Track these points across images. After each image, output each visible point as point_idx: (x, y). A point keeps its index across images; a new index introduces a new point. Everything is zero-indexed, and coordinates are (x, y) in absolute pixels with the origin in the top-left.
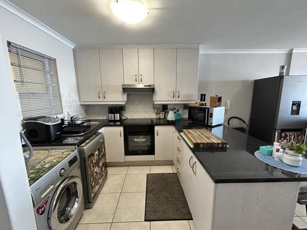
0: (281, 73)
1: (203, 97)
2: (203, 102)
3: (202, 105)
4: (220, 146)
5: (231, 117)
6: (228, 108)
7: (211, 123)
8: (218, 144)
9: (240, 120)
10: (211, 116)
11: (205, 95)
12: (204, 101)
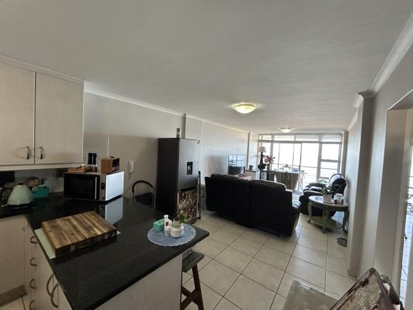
0: (178, 135)
1: (92, 158)
2: (92, 165)
3: (91, 170)
4: (106, 237)
5: (136, 181)
6: (132, 170)
7: (104, 198)
8: (104, 235)
9: (146, 185)
10: (104, 187)
11: (95, 155)
12: (95, 163)
